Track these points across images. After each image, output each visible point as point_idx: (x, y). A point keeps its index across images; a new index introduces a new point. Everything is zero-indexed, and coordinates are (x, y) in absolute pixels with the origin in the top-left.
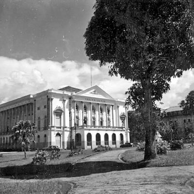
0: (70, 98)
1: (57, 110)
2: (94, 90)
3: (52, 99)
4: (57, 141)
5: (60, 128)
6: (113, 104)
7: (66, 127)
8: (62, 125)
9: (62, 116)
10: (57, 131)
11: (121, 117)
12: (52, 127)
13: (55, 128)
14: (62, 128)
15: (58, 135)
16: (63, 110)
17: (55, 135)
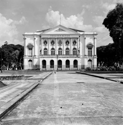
0: (40, 36)
1: (29, 45)
3: (25, 39)
4: (29, 64)
6: (78, 37)
7: (35, 56)
8: (33, 55)
9: (33, 49)
11: (87, 46)
12: (25, 56)
16: (33, 45)
17: (28, 61)
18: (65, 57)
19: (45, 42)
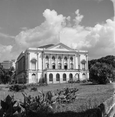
0: (43, 52)
1: (33, 60)
2: (59, 46)
3: (29, 54)
4: (33, 78)
5: (35, 70)
6: (75, 54)
7: (39, 70)
8: (37, 69)
9: (37, 64)
10: (33, 72)
11: (82, 62)
12: (29, 70)
13: (31, 71)
14: (36, 71)
15: (34, 74)
16: (37, 60)
17: (32, 75)
18: (69, 71)
19: (47, 58)
